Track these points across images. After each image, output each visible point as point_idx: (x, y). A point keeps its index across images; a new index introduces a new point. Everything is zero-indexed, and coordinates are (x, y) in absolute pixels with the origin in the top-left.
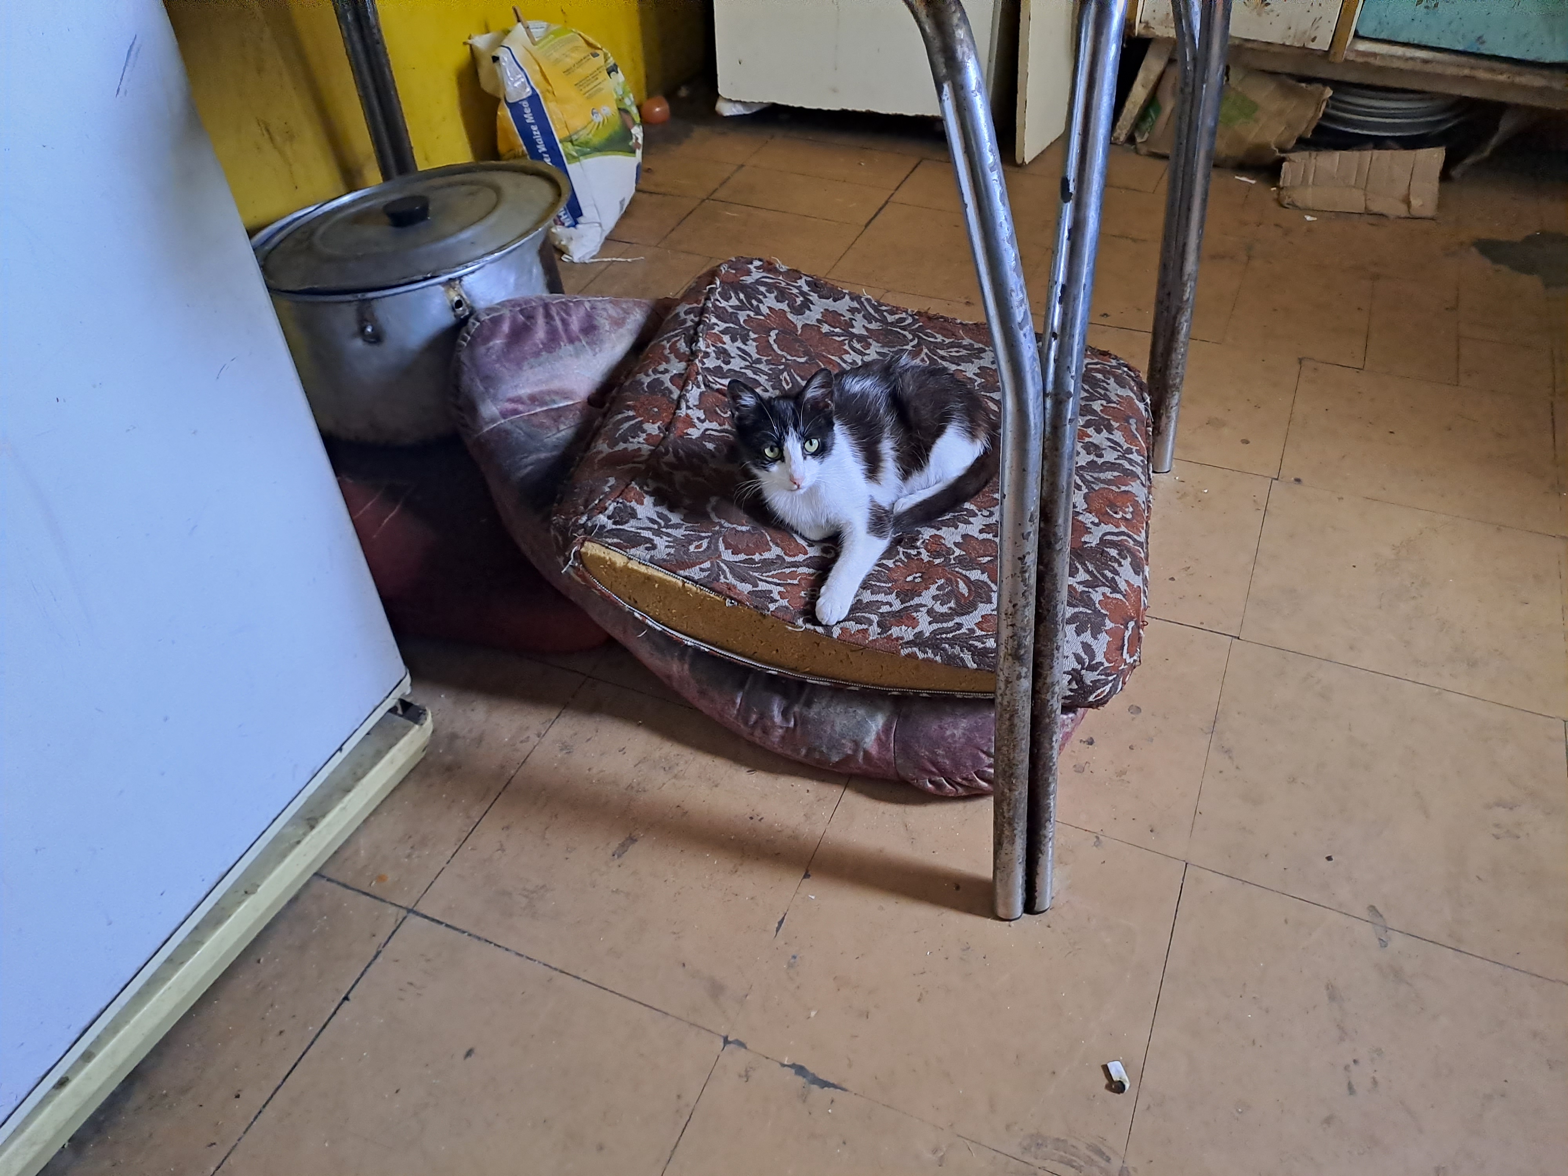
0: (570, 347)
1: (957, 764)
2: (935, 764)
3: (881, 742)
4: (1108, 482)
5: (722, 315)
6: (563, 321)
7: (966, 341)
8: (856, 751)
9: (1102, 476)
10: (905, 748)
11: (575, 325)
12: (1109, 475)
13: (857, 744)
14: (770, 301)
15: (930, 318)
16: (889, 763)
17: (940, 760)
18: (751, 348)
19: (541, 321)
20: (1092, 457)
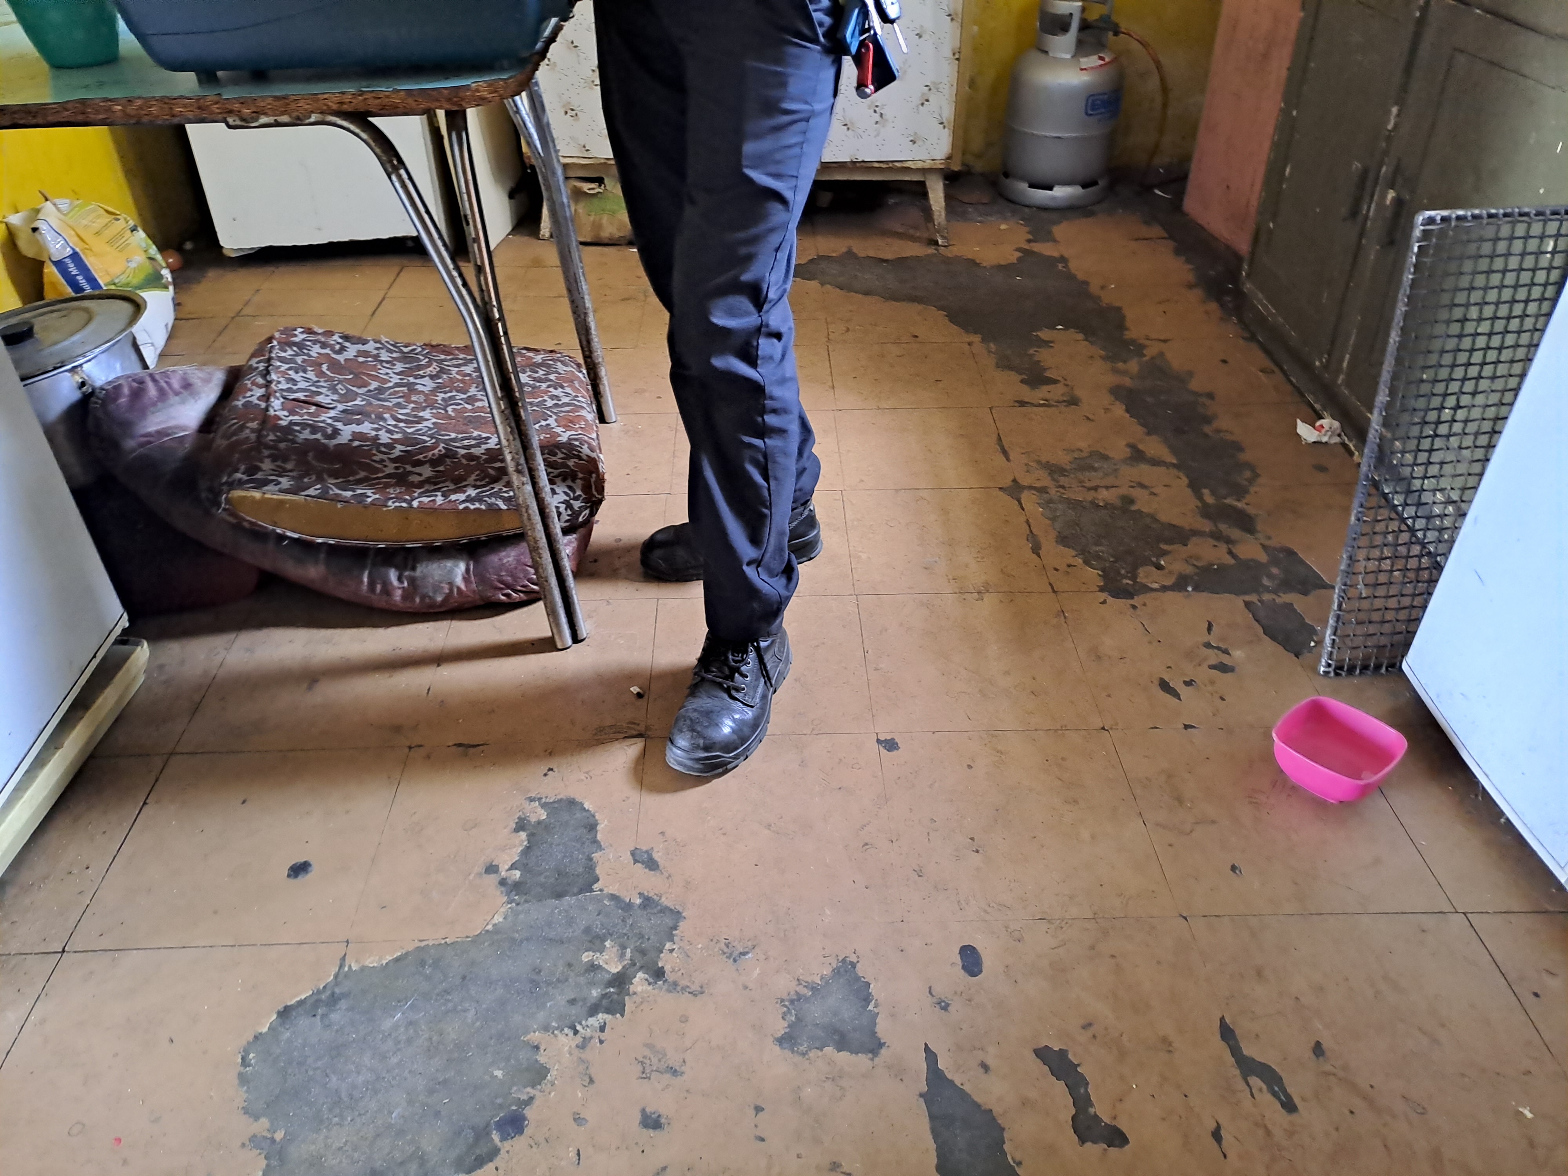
0: (177, 398)
1: (515, 578)
2: (502, 582)
3: (466, 579)
4: (568, 412)
5: (283, 360)
6: (166, 382)
7: (462, 356)
8: (451, 590)
9: (563, 409)
10: (482, 579)
11: (176, 384)
12: (567, 409)
13: (451, 584)
14: (316, 350)
15: (433, 346)
16: (474, 592)
17: (504, 578)
18: (311, 375)
19: (150, 385)
20: (555, 402)
